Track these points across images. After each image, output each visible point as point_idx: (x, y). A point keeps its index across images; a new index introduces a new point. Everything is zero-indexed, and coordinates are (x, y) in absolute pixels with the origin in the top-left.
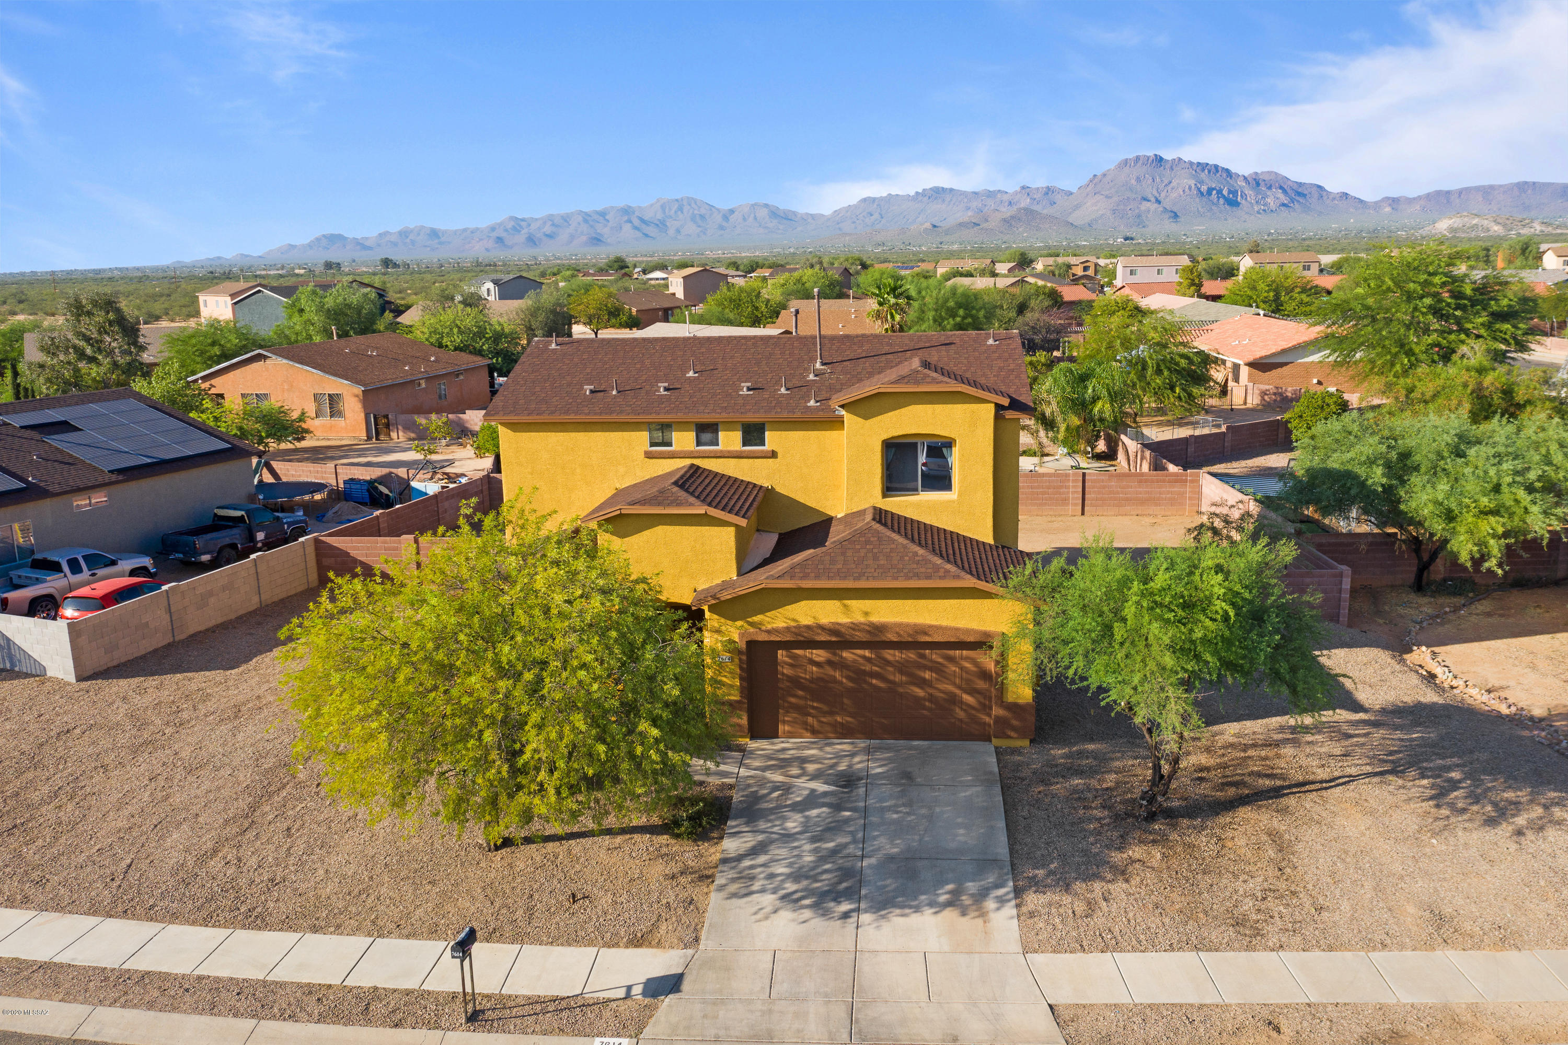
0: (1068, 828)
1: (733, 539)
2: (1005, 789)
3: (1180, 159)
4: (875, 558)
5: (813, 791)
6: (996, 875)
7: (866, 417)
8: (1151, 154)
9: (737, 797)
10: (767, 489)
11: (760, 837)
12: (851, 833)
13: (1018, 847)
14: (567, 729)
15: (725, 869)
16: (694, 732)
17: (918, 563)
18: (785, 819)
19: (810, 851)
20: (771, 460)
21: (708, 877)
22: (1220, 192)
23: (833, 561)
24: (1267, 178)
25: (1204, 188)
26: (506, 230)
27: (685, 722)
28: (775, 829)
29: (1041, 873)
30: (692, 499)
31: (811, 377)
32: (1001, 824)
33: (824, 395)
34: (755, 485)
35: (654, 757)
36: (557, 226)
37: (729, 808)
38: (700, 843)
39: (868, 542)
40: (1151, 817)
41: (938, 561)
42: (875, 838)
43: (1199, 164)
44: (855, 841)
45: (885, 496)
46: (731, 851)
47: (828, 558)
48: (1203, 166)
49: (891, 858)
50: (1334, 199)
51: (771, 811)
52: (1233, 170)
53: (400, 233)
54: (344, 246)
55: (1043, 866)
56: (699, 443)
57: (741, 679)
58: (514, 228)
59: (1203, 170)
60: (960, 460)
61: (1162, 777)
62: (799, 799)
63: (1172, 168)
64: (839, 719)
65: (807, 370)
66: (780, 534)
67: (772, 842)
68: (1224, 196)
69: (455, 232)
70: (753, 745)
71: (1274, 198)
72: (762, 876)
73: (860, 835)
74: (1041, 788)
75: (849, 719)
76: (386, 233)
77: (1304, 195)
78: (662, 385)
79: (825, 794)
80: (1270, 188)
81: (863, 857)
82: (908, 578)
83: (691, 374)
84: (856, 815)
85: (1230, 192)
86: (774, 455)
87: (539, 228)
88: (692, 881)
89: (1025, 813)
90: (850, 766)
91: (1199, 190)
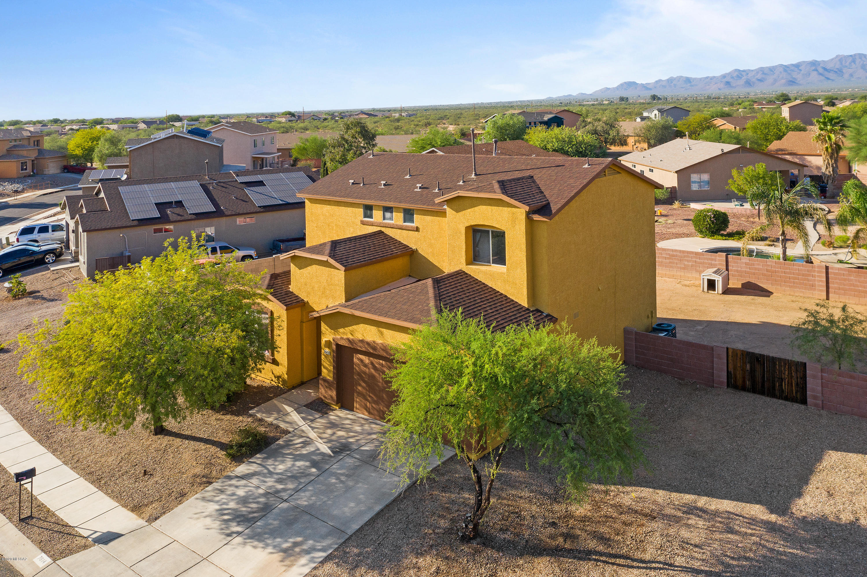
1: (344, 278)
4: (405, 304)
5: (317, 450)
6: (330, 542)
7: (457, 211)
10: (414, 250)
11: (258, 469)
12: (300, 483)
13: (367, 528)
17: (422, 311)
18: (283, 462)
19: (267, 487)
20: (416, 233)
26: (732, 78)
29: (355, 551)
31: (461, 183)
32: (379, 508)
34: (406, 247)
36: (765, 74)
37: (268, 446)
38: (233, 463)
40: (469, 539)
42: (306, 491)
44: (294, 489)
45: (468, 263)
46: (236, 472)
47: (383, 299)
49: (296, 508)
51: (284, 455)
53: (668, 80)
54: (636, 88)
55: (362, 547)
56: (384, 218)
57: (334, 367)
58: (738, 76)
60: (508, 245)
62: (305, 452)
67: (260, 474)
69: (701, 79)
70: (337, 412)
73: (302, 486)
74: (436, 493)
76: (660, 81)
78: (383, 182)
79: (320, 454)
81: (285, 500)
83: (408, 176)
84: (317, 473)
86: (417, 229)
87: (754, 76)
88: (201, 483)
89: (403, 506)
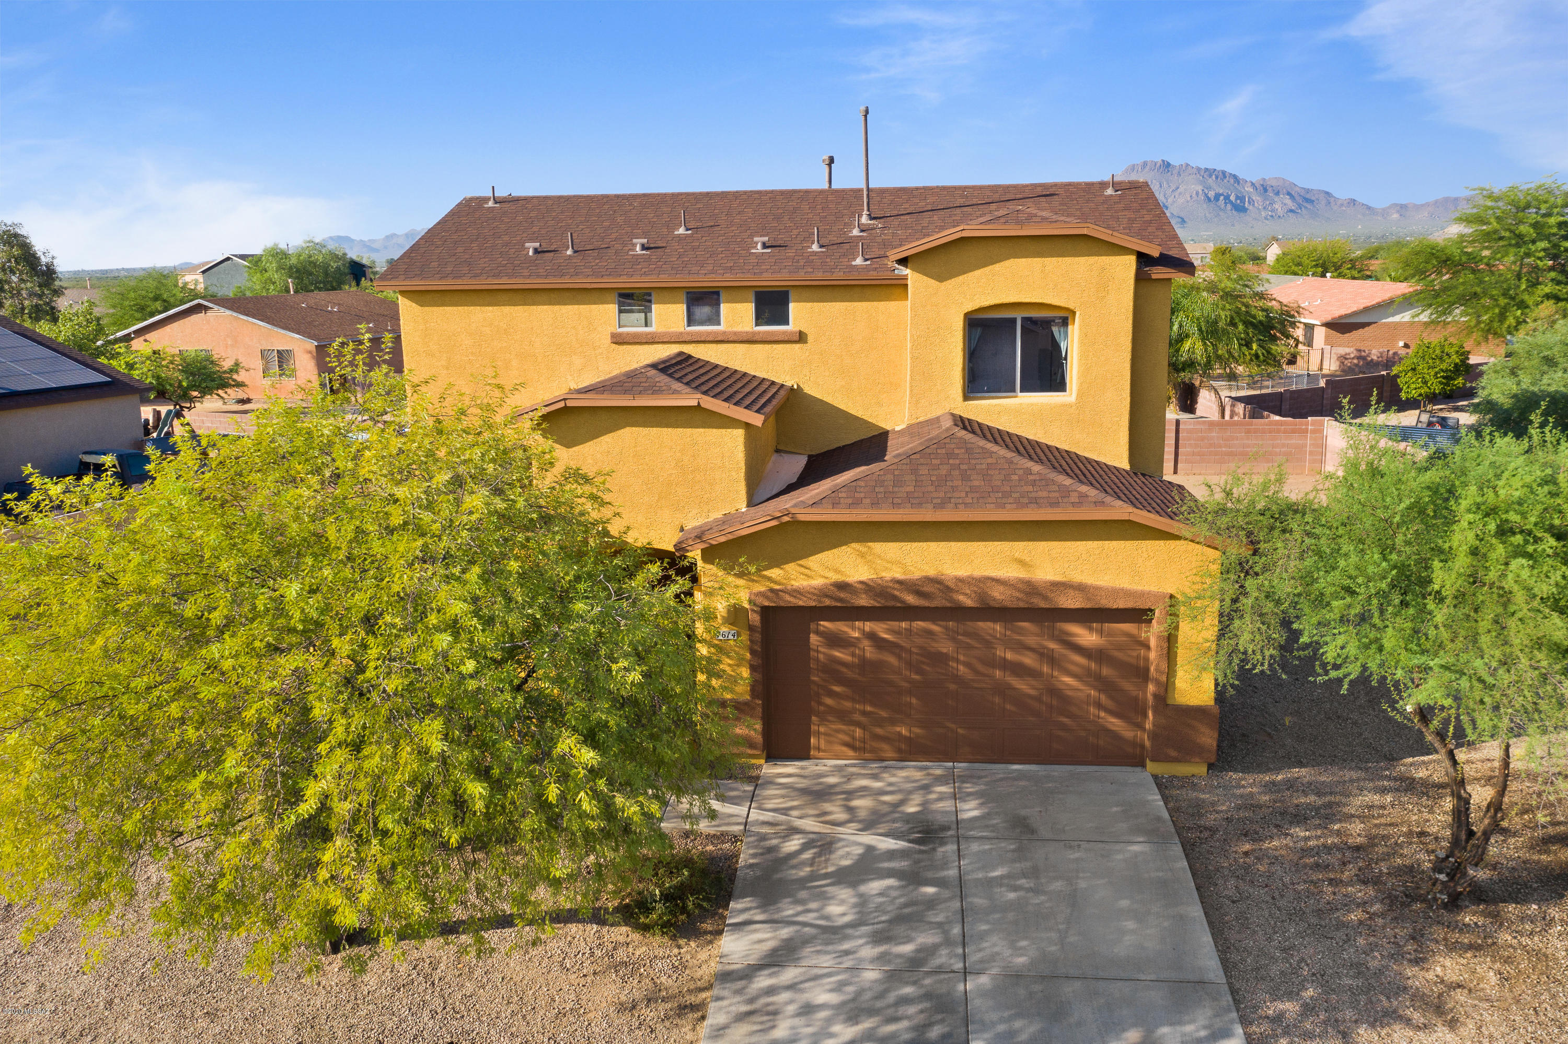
0: (1314, 920)
1: (741, 448)
2: (1189, 849)
3: (1187, 165)
4: (965, 477)
5: (870, 849)
6: (1209, 1012)
7: (941, 278)
8: (1158, 160)
9: (745, 858)
10: (792, 389)
11: (785, 932)
12: (940, 925)
13: (1234, 957)
14: (406, 751)
15: (725, 993)
16: (668, 755)
17: (1034, 483)
18: (824, 898)
19: (873, 960)
20: (797, 346)
21: (694, 1008)
22: (1227, 198)
23: (898, 482)
24: (1274, 183)
25: (1211, 194)
27: (652, 737)
28: (809, 918)
29: (1290, 1007)
30: (677, 386)
31: (856, 232)
32: (1196, 911)
33: (876, 252)
34: (773, 383)
35: (586, 806)
37: (732, 877)
38: (682, 942)
39: (950, 455)
40: (1454, 903)
41: (1068, 482)
42: (982, 936)
43: (1206, 170)
44: (948, 942)
45: (966, 398)
46: (735, 958)
47: (890, 477)
48: (1210, 172)
49: (1015, 977)
50: (1342, 205)
51: (802, 883)
52: (1241, 176)
55: (1291, 995)
56: (690, 322)
57: (753, 668)
59: (1210, 176)
60: (1082, 343)
61: (1471, 834)
62: (846, 862)
63: (1179, 174)
64: (904, 731)
65: (850, 226)
66: (810, 457)
67: (807, 941)
68: (1231, 202)
70: (769, 770)
71: (1282, 204)
72: (791, 1009)
73: (956, 930)
74: (1247, 847)
75: (917, 730)
76: (393, 236)
77: (1311, 202)
78: (638, 242)
79: (891, 855)
80: (1277, 193)
81: (965, 972)
82: (1021, 506)
83: (682, 231)
84: (946, 894)
85: (1237, 198)
86: (801, 338)
88: (667, 1017)
89: (1231, 892)
90: (924, 804)
91: (1206, 195)
